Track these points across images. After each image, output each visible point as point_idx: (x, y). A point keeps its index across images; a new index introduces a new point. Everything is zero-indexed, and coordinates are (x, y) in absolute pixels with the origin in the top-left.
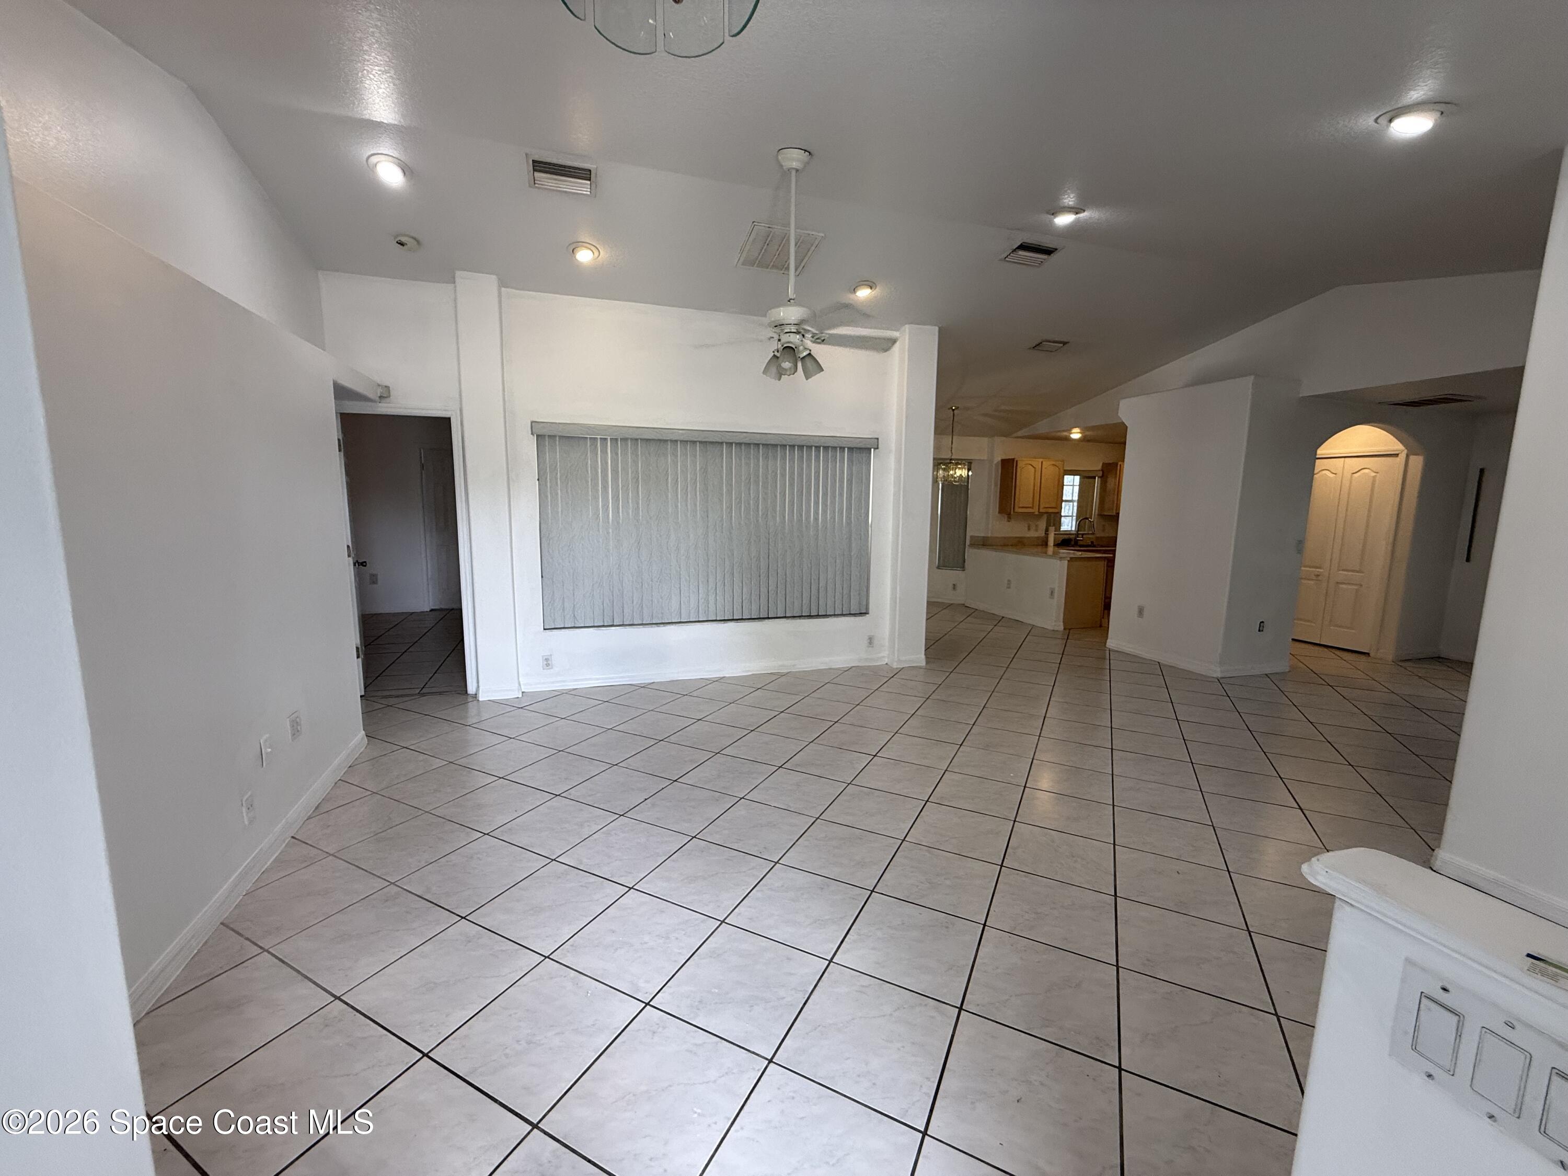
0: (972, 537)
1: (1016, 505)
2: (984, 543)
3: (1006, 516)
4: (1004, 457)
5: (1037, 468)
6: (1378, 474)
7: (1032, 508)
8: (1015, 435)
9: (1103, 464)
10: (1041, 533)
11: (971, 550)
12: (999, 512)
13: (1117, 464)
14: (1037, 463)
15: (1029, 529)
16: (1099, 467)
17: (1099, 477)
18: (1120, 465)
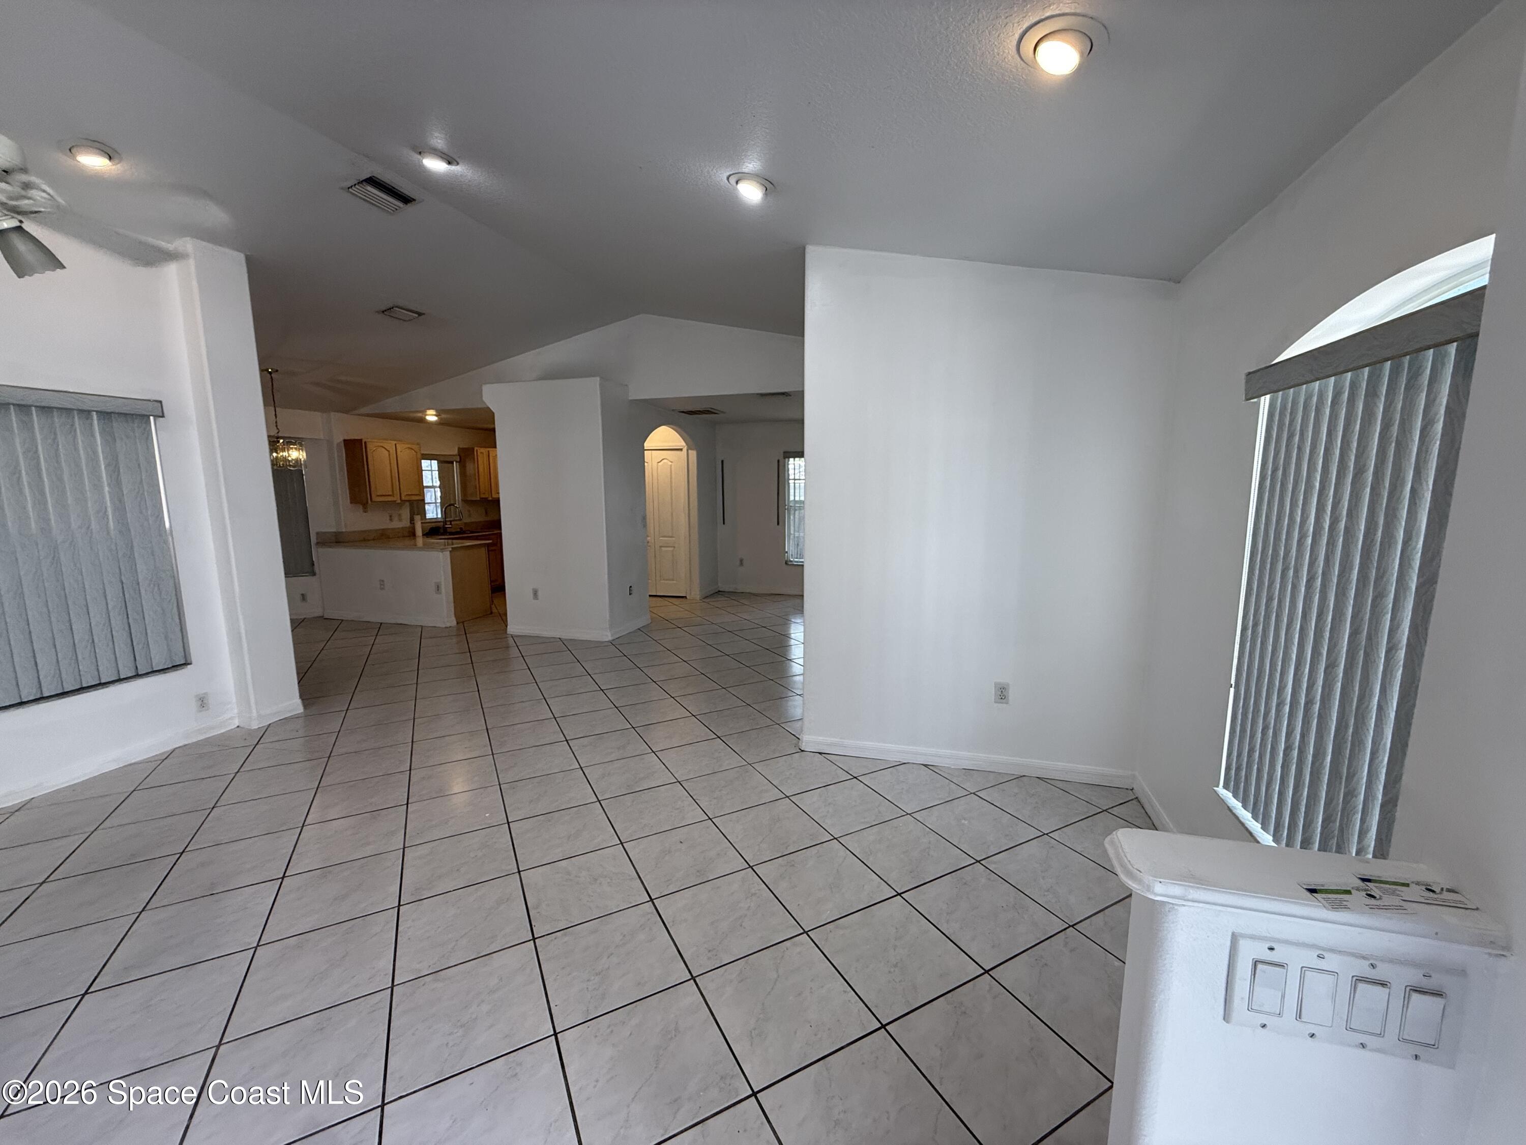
0: (317, 533)
1: (372, 493)
2: (337, 540)
3: (361, 507)
4: (346, 438)
5: (391, 451)
6: (673, 464)
7: (392, 495)
8: (357, 412)
9: (459, 449)
10: (406, 523)
11: (321, 550)
12: (351, 503)
13: (473, 449)
14: (390, 445)
15: (391, 520)
16: (456, 452)
17: (456, 462)
18: (477, 450)
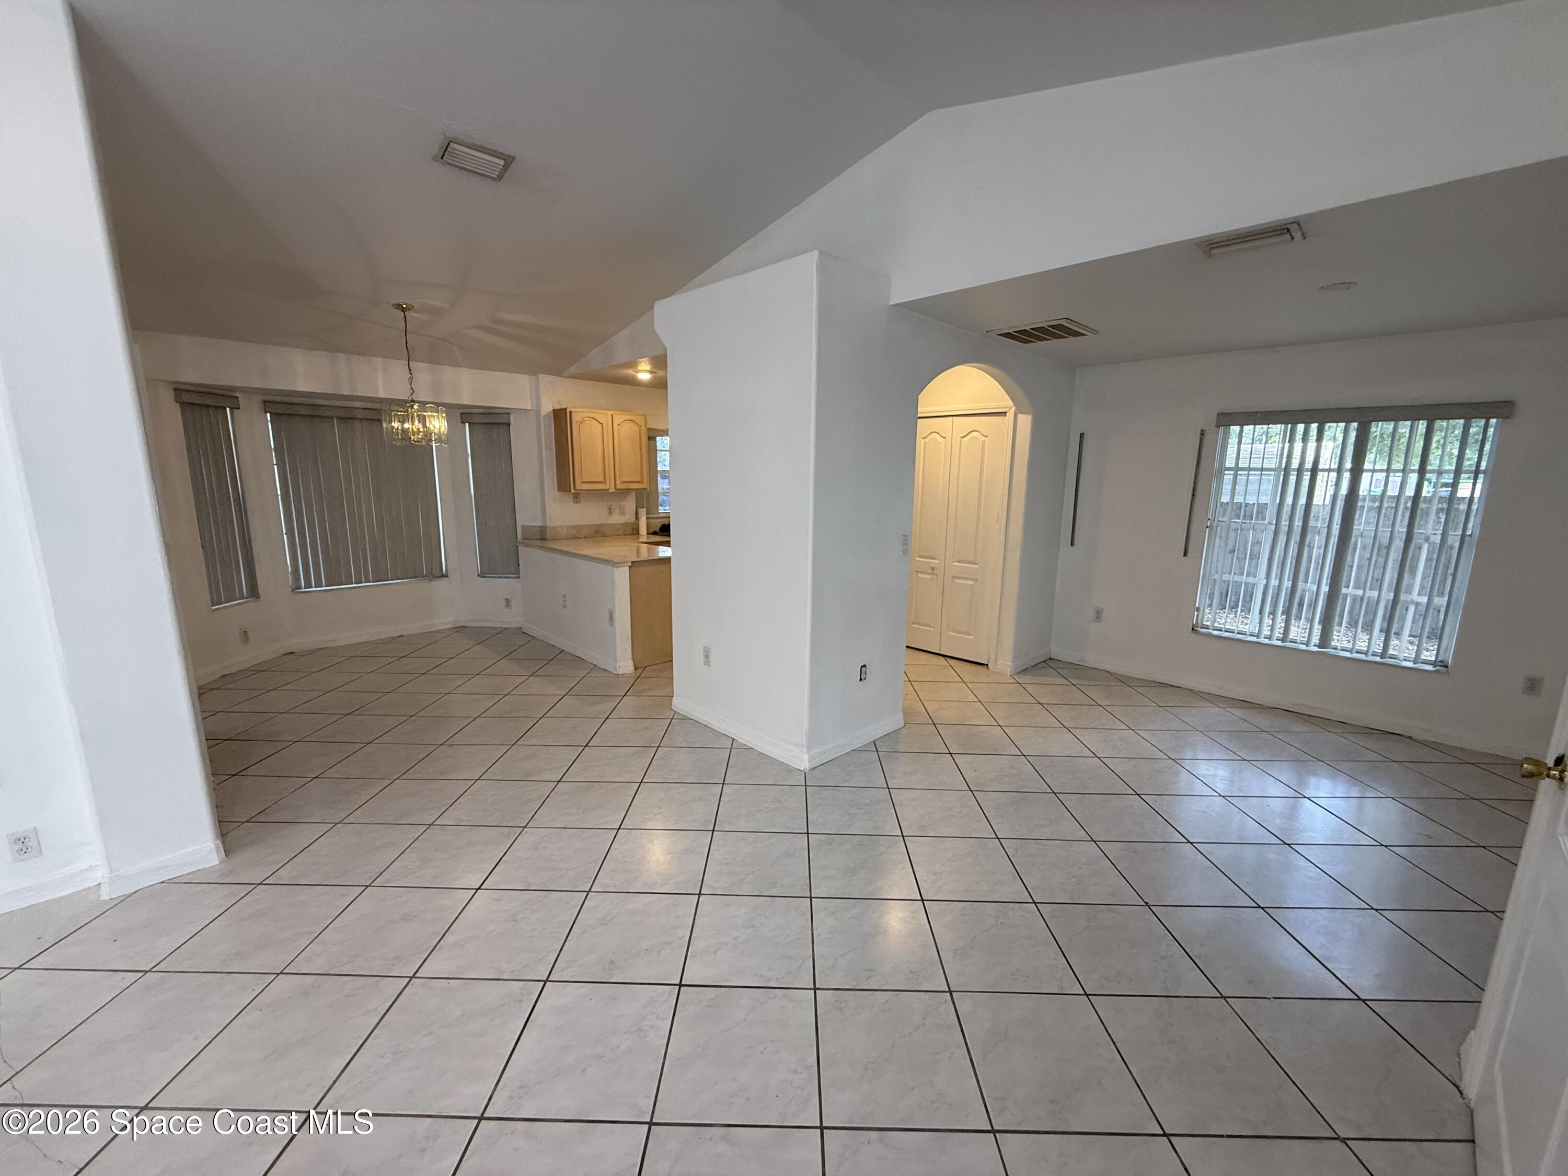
0: (523, 527)
1: (577, 478)
2: (541, 539)
3: (571, 496)
4: (554, 407)
5: (605, 425)
6: (987, 439)
8: (566, 372)
11: (526, 549)
12: (559, 491)
14: (604, 417)
15: (610, 512)
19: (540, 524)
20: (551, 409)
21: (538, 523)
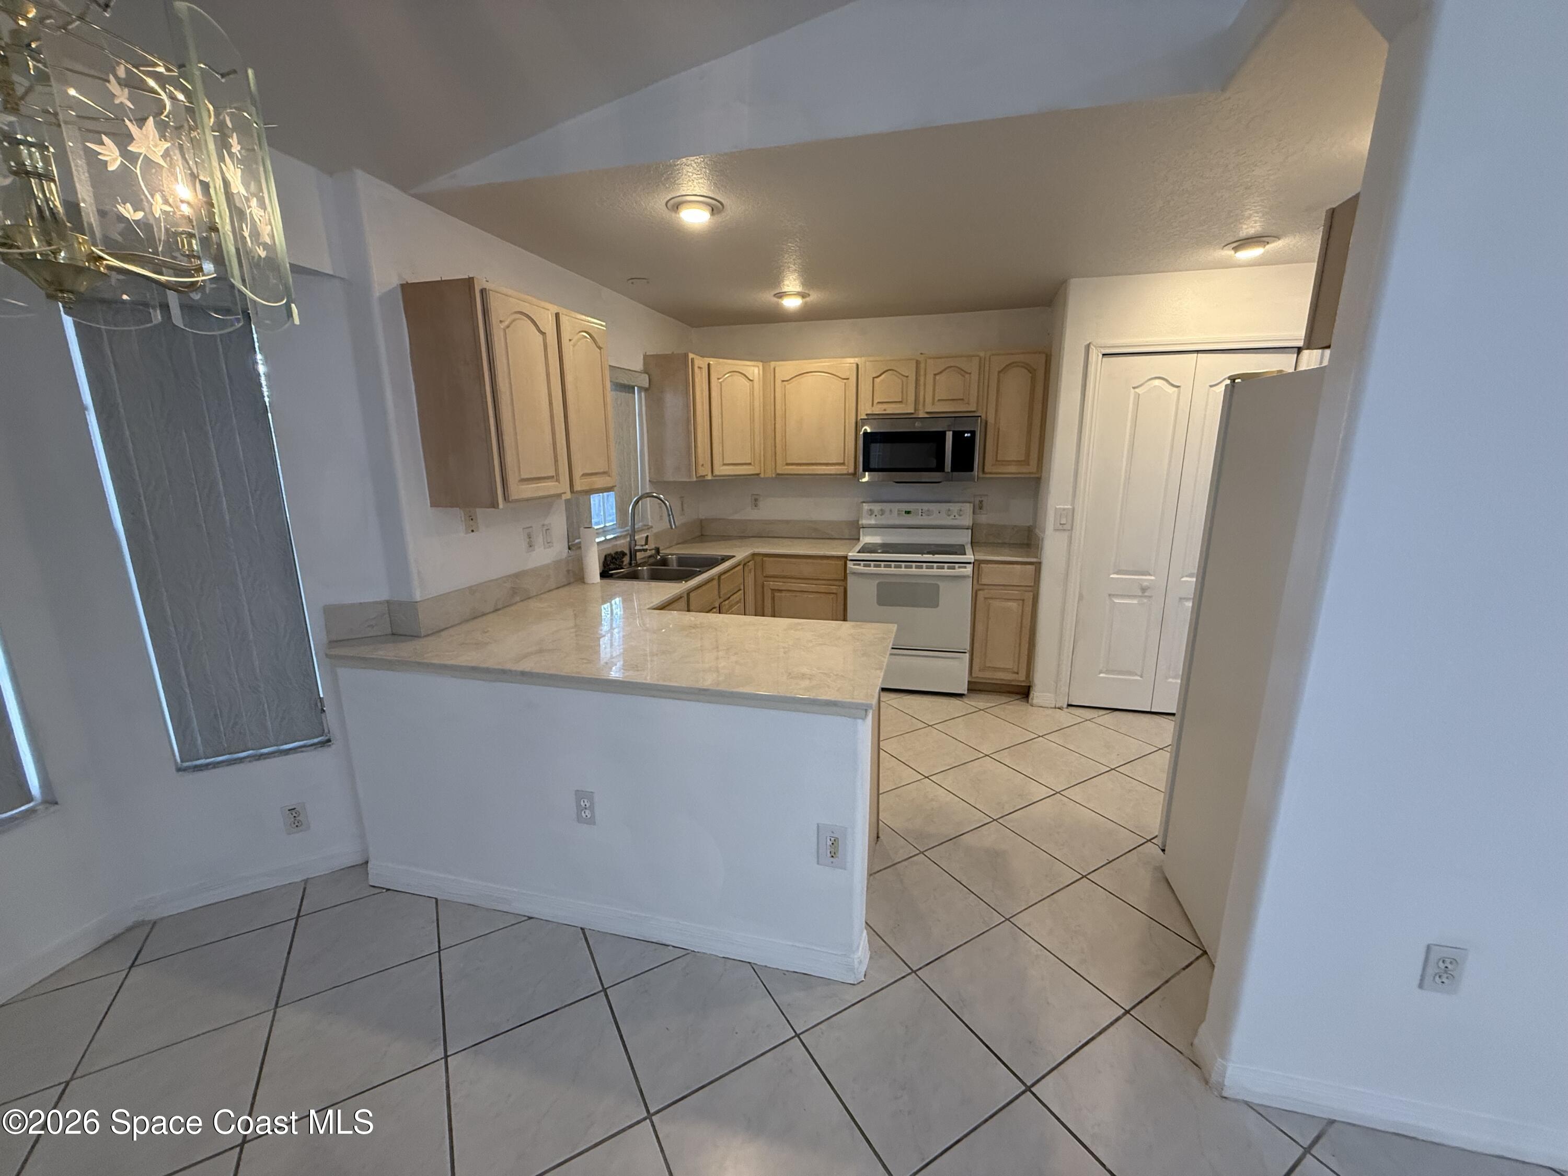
4: (411, 277)
7: (556, 478)
9: (646, 357)
10: (558, 550)
13: (686, 356)
15: (530, 543)
16: (638, 365)
17: (640, 388)
18: (692, 360)
19: (384, 595)
20: (395, 282)
21: (378, 593)
